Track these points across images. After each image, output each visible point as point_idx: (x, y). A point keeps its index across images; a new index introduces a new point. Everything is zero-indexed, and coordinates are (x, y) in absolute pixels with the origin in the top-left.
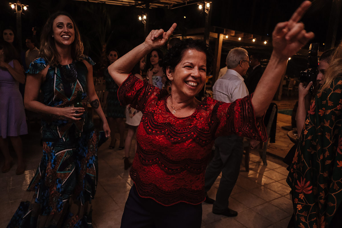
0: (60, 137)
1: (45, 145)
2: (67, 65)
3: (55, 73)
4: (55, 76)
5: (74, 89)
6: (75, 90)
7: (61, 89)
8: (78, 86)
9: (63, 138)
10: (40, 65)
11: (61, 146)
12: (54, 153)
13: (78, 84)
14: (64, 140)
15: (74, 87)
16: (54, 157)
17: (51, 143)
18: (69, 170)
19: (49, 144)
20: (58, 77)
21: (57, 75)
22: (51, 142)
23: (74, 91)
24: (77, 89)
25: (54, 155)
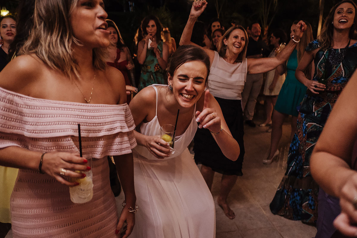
0: (314, 111)
1: (299, 116)
2: (338, 49)
3: (323, 54)
4: (323, 56)
5: (335, 71)
6: (336, 73)
7: (322, 68)
8: (340, 70)
9: (316, 113)
10: (315, 44)
11: (311, 118)
12: (305, 123)
13: (341, 68)
14: (316, 115)
15: (335, 70)
16: (305, 127)
17: (304, 115)
18: (311, 141)
19: (302, 115)
20: (325, 58)
21: (325, 56)
22: (304, 113)
23: (334, 72)
24: (338, 72)
25: (305, 126)
